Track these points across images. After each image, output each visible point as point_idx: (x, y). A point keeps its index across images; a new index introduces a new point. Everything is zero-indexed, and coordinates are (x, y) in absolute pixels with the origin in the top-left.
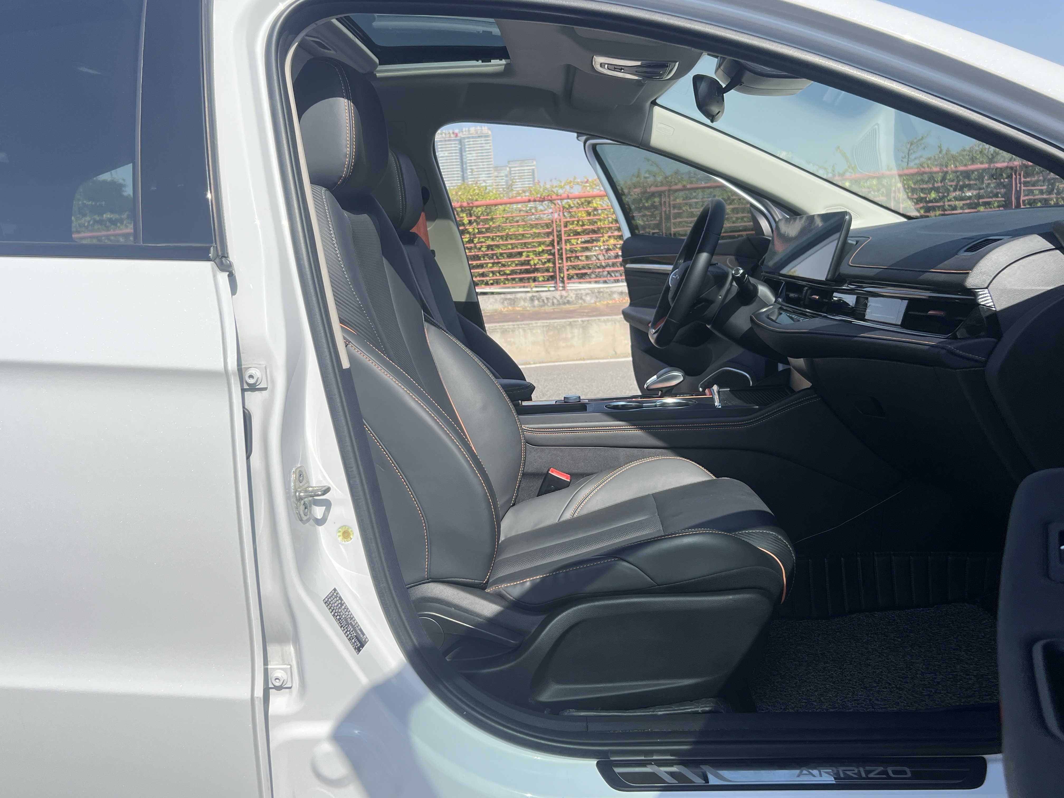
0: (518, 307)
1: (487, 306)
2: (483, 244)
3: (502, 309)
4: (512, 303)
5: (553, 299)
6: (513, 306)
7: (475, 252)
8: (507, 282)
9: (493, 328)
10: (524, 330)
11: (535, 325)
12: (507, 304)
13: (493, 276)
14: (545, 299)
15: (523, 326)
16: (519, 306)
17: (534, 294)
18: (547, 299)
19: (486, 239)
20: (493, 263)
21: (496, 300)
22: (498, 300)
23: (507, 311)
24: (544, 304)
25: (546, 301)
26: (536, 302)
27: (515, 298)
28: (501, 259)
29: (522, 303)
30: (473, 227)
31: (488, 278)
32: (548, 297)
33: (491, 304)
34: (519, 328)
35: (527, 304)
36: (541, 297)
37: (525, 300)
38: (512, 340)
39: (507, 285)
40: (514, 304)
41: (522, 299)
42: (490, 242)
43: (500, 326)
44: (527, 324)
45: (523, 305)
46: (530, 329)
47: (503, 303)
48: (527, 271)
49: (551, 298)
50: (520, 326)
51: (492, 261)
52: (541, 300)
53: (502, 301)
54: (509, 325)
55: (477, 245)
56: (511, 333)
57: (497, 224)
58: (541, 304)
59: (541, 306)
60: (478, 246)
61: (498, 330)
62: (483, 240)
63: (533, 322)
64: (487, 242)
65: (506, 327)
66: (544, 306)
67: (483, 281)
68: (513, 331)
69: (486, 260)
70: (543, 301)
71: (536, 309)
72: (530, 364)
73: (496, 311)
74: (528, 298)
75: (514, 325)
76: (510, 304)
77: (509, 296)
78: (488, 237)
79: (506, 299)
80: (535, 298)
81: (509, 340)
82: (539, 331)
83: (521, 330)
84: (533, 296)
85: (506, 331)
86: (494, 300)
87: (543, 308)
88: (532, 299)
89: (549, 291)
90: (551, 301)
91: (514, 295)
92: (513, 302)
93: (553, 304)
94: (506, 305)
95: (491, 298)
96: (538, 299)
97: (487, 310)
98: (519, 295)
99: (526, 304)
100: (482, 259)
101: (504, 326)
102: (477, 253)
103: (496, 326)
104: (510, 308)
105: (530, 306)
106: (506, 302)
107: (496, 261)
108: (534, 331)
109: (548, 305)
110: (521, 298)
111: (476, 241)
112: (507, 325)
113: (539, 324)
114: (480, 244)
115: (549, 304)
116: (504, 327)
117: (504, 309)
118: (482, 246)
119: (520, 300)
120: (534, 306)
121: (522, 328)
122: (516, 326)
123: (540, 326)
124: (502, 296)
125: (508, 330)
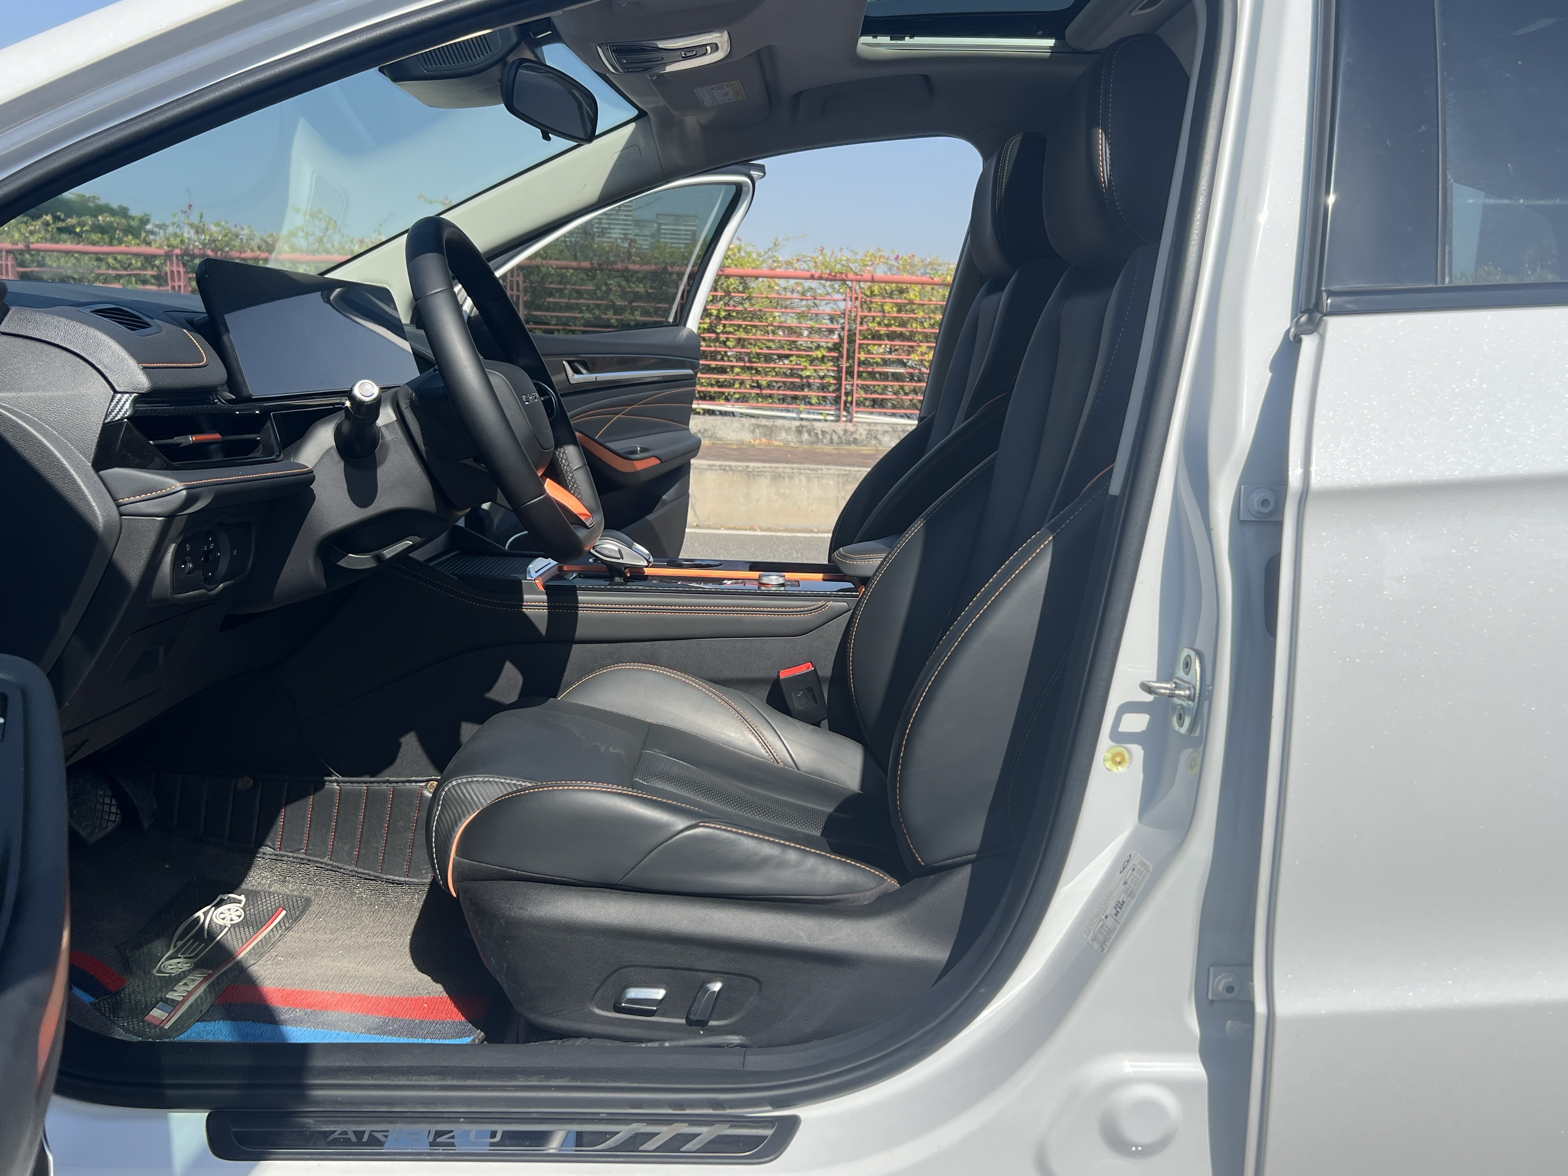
0: (776, 440)
1: (728, 434)
2: (730, 336)
3: (752, 442)
4: (768, 433)
5: (831, 434)
6: (768, 437)
7: (715, 346)
8: (760, 400)
9: (759, 470)
10: (808, 479)
11: (825, 472)
12: (760, 433)
13: (740, 388)
14: (820, 432)
15: (808, 471)
16: (778, 438)
17: (804, 423)
18: (824, 432)
19: (736, 328)
20: (742, 368)
21: (743, 425)
22: (747, 426)
23: (760, 444)
24: (818, 441)
25: (820, 436)
26: (805, 436)
27: (773, 425)
28: (755, 362)
29: (783, 435)
30: (718, 308)
31: (732, 390)
32: (824, 429)
33: (734, 431)
34: (800, 473)
35: (792, 438)
36: (814, 429)
37: (788, 430)
38: (788, 491)
39: (760, 404)
40: (770, 435)
41: (784, 428)
42: (742, 334)
43: (771, 467)
44: (814, 470)
45: (784, 438)
46: (818, 478)
47: (753, 431)
48: (793, 386)
49: (830, 431)
50: (803, 471)
51: (742, 364)
52: (813, 434)
53: (752, 428)
54: (785, 468)
55: (721, 336)
56: (786, 480)
57: (757, 307)
58: (813, 439)
59: (812, 443)
60: (723, 337)
61: (767, 474)
62: (731, 329)
63: (824, 467)
64: (738, 333)
65: (781, 470)
66: (817, 443)
67: (723, 393)
68: (791, 477)
69: (732, 361)
70: (817, 434)
71: (806, 447)
72: (812, 531)
73: (742, 443)
74: (793, 428)
75: (793, 469)
76: (765, 435)
77: (764, 422)
78: (740, 326)
79: (759, 426)
80: (805, 429)
81: (782, 490)
82: (832, 483)
83: (803, 477)
84: (803, 427)
85: (780, 476)
86: (739, 426)
87: (815, 446)
88: (799, 431)
89: (826, 420)
90: (828, 437)
91: (772, 421)
92: (770, 432)
93: (831, 441)
94: (758, 435)
95: (736, 423)
96: (809, 432)
97: (727, 440)
98: (779, 422)
99: (789, 438)
101: (778, 468)
102: (719, 349)
103: (764, 467)
104: (764, 440)
105: (795, 440)
106: (757, 431)
107: (748, 364)
108: (824, 481)
109: (823, 442)
110: (782, 428)
111: (720, 329)
112: (782, 467)
113: (832, 472)
114: (725, 336)
115: (825, 441)
116: (777, 470)
117: (755, 441)
118: (728, 339)
119: (780, 429)
120: (801, 442)
121: (805, 474)
122: (795, 471)
123: (833, 474)
124: (753, 421)
125: (782, 475)
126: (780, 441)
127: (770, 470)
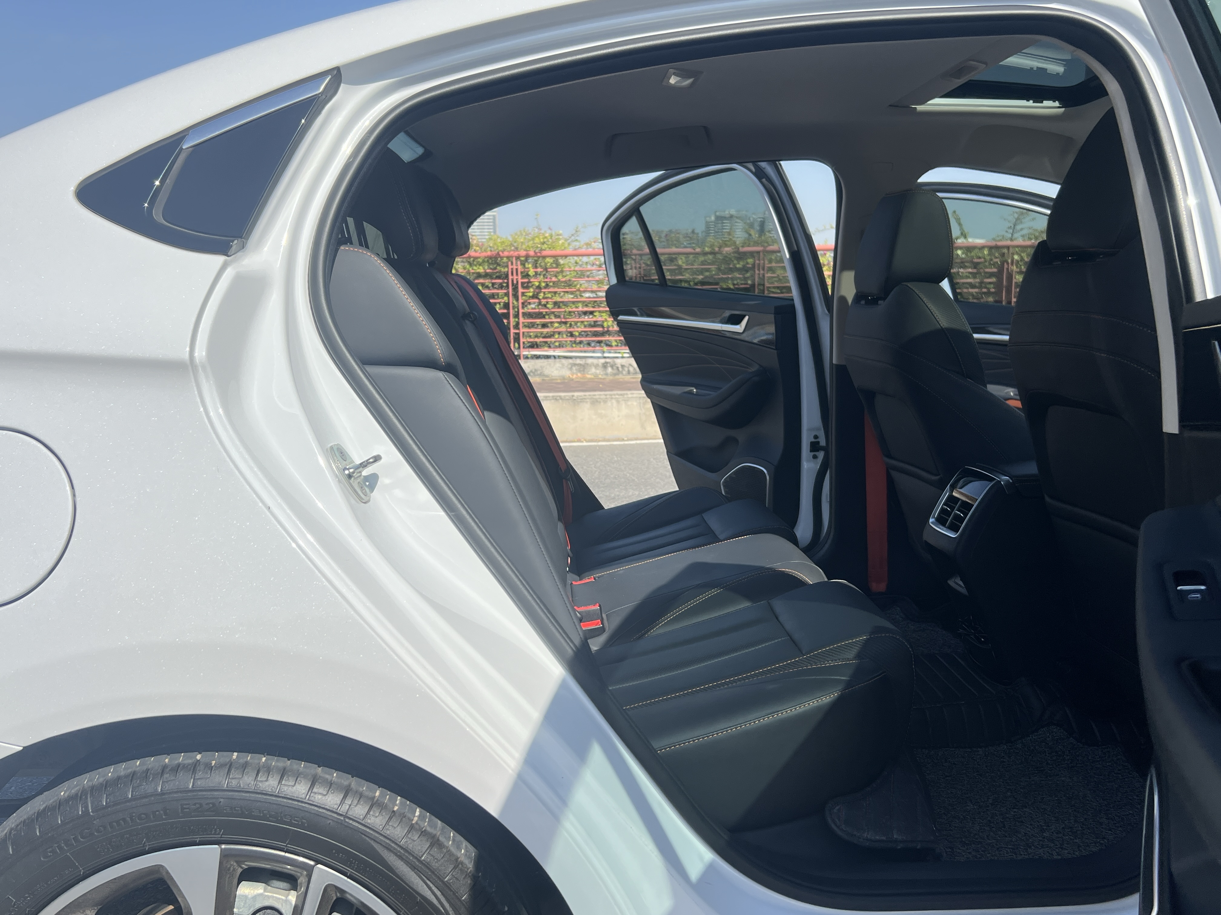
0: (588, 374)
1: (553, 372)
2: (549, 300)
3: (571, 376)
4: (582, 369)
5: (628, 368)
6: (582, 372)
7: (539, 309)
8: (574, 345)
9: (581, 398)
10: (618, 402)
11: (630, 396)
13: (558, 338)
14: (620, 366)
15: (617, 396)
16: (589, 373)
17: (608, 360)
18: (623, 366)
19: (553, 294)
20: (560, 323)
21: (563, 365)
22: (566, 365)
23: (576, 378)
24: (618, 372)
25: (620, 369)
26: (610, 370)
27: (585, 364)
28: (568, 318)
29: (593, 370)
30: (539, 280)
31: (553, 340)
32: (623, 364)
33: (557, 369)
34: (612, 398)
35: (599, 372)
36: (615, 364)
37: (596, 366)
38: (603, 412)
39: (575, 349)
40: (584, 371)
41: (593, 365)
42: (557, 299)
43: (590, 395)
44: (621, 395)
45: (593, 372)
46: (625, 400)
47: (571, 369)
48: (596, 334)
49: (627, 365)
50: (613, 397)
51: (559, 320)
52: (615, 368)
53: (570, 366)
54: (600, 395)
55: (542, 300)
56: (602, 403)
57: (567, 278)
58: (615, 371)
59: (615, 375)
60: (544, 302)
61: (588, 400)
62: (549, 295)
63: (629, 392)
64: (555, 298)
65: (597, 397)
66: (618, 374)
67: (546, 342)
68: (605, 401)
69: (551, 319)
70: (618, 368)
71: (611, 378)
72: (623, 440)
73: (563, 378)
74: (600, 364)
75: (606, 395)
76: (580, 371)
77: (578, 361)
78: (555, 293)
79: (575, 365)
80: (608, 365)
81: (599, 411)
82: (635, 403)
83: (614, 401)
84: (607, 363)
85: (597, 401)
86: (560, 365)
87: (617, 377)
88: (605, 366)
89: (623, 357)
90: (626, 369)
91: (584, 360)
92: (583, 368)
93: (629, 372)
94: (575, 371)
95: (558, 363)
96: (612, 367)
97: (552, 376)
98: (590, 361)
99: (598, 372)
100: (547, 317)
101: (595, 395)
102: (541, 310)
103: (585, 396)
104: (579, 375)
105: (602, 373)
106: (574, 368)
107: (563, 320)
108: (629, 403)
109: (622, 373)
111: (541, 296)
112: (598, 395)
113: (635, 396)
114: (545, 300)
115: (624, 372)
116: (595, 397)
117: (572, 376)
118: (547, 302)
119: (590, 366)
120: (607, 374)
121: (615, 398)
122: (608, 396)
123: (636, 397)
124: (570, 361)
125: (599, 400)
126: (591, 374)
127: (590, 397)
